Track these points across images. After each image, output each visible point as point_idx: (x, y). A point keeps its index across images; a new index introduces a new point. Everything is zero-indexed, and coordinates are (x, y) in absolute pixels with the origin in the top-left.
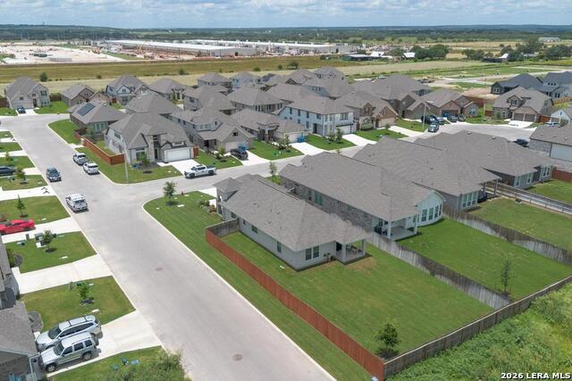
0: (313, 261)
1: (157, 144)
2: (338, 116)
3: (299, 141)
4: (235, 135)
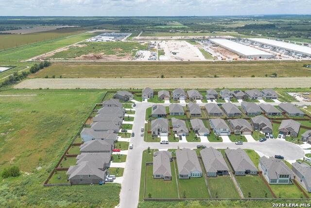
0: (158, 177)
1: (159, 130)
2: (222, 129)
3: (205, 135)
4: (182, 131)
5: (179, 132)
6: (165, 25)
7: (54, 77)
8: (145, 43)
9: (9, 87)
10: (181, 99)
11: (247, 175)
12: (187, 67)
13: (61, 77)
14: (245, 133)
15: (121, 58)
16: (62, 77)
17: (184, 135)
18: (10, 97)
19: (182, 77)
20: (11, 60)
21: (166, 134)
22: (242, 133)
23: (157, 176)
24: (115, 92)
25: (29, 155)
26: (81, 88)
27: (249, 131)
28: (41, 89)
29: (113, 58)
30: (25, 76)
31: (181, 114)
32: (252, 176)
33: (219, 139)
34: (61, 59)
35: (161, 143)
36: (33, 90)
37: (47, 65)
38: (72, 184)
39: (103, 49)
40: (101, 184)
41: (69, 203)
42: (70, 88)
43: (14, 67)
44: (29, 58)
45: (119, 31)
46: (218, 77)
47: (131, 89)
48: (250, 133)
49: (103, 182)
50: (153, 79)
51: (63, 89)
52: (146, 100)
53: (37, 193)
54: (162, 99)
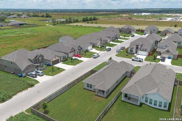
4: (168, 52)
5: (164, 53)
7: (92, 23)
13: (96, 23)
17: (169, 58)
21: (146, 53)
23: (88, 86)
26: (101, 27)
28: (77, 25)
30: (77, 21)
34: (106, 19)
49: (24, 75)
52: (147, 35)
54: (164, 35)
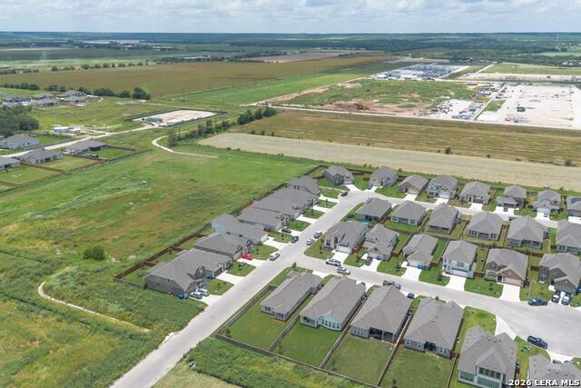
0: (267, 311)
1: (336, 241)
2: (456, 262)
3: (419, 267)
4: (376, 249)
5: (371, 251)
6: (564, 50)
7: (263, 134)
8: (479, 85)
9: (191, 141)
10: (441, 195)
11: (428, 353)
12: (520, 139)
13: (273, 135)
14: (507, 279)
15: (402, 111)
16: (275, 134)
17: (377, 258)
18: (182, 155)
19: (489, 156)
20: (226, 103)
21: (348, 250)
22: (500, 278)
23: (266, 308)
24: (327, 167)
25: (135, 238)
26: (285, 155)
27: (517, 277)
28: (229, 149)
29: (389, 110)
30: (225, 127)
31: (412, 222)
32: (438, 357)
33: (442, 280)
34: (300, 107)
35: (327, 263)
36: (219, 149)
37: (269, 113)
38: (146, 287)
39: (383, 93)
40: (181, 298)
41: (122, 309)
42: (270, 152)
43: (223, 113)
44: (254, 102)
45: (448, 61)
46: (574, 166)
47: (365, 166)
48: (519, 282)
49: (186, 295)
50: (427, 153)
51: (259, 154)
52: (374, 188)
53: (99, 286)
54: (403, 191)
